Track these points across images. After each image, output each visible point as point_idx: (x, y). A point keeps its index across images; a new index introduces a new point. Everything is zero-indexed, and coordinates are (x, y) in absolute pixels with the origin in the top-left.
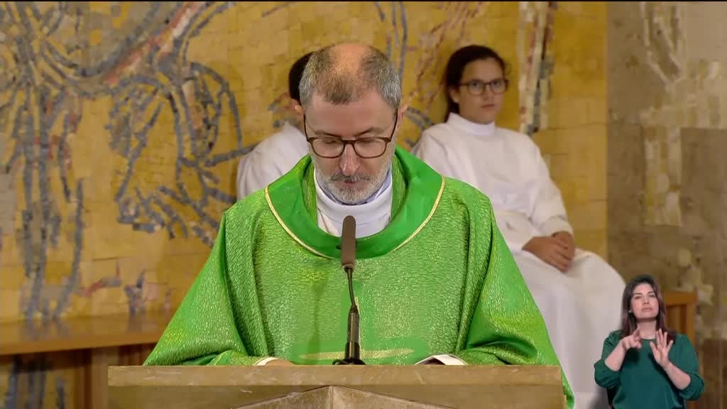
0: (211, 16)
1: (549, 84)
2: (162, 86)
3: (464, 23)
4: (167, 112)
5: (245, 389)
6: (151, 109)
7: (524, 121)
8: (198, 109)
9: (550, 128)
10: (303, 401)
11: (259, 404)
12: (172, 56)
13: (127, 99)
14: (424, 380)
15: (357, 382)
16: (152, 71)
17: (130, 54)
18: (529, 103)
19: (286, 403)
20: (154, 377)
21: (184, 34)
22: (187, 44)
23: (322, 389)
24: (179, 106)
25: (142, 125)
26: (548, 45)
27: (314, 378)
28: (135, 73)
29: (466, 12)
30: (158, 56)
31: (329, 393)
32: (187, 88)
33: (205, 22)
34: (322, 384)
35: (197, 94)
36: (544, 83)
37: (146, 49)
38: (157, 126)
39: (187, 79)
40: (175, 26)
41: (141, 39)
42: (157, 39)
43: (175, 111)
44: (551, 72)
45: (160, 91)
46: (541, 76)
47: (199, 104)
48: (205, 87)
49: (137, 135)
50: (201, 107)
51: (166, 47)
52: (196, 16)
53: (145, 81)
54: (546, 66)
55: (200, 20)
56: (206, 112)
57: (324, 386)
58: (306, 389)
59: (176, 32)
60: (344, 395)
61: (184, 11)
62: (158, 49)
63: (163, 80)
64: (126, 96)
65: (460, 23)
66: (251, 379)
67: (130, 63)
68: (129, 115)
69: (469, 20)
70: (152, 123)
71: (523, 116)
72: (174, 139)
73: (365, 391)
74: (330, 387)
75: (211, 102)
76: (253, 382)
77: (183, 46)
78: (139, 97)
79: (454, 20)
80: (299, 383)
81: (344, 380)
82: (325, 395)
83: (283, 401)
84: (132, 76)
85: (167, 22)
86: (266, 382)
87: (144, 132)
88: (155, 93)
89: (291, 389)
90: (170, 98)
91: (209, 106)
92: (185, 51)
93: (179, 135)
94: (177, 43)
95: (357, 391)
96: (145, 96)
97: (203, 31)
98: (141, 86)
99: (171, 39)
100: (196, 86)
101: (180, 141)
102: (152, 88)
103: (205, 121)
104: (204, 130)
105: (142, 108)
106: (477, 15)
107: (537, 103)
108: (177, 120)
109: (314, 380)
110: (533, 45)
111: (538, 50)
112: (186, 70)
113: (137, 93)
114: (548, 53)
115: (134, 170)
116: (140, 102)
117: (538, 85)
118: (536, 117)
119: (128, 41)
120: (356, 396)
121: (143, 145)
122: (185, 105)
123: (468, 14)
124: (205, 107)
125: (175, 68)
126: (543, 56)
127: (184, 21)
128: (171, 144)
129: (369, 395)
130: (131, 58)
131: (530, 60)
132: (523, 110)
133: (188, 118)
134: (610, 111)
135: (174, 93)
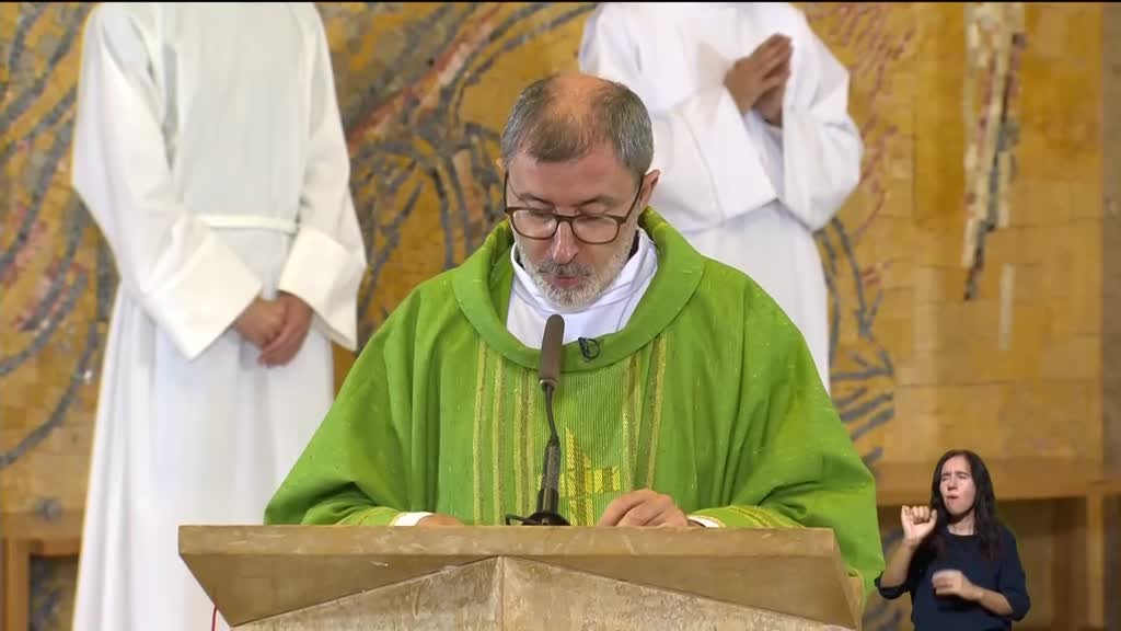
0: (497, 55)
1: (1013, 160)
2: (423, 158)
3: (881, 69)
4: (429, 195)
5: (378, 561)
6: (407, 190)
7: (973, 214)
8: (476, 193)
9: (1012, 226)
10: (462, 579)
11: (401, 584)
12: (438, 113)
13: (370, 176)
14: (636, 548)
15: (538, 550)
16: (407, 135)
17: (375, 109)
18: (981, 188)
19: (439, 581)
20: (244, 542)
21: (456, 81)
22: (461, 94)
23: (487, 561)
24: (447, 186)
25: (393, 214)
26: (1011, 101)
27: (475, 544)
28: (383, 138)
29: (885, 51)
30: (417, 111)
31: (497, 567)
32: (460, 161)
33: (488, 64)
34: (487, 553)
35: (475, 171)
36: (1004, 158)
37: (399, 104)
38: (415, 216)
39: (461, 148)
40: (442, 69)
41: (393, 88)
42: (416, 88)
43: (442, 194)
44: (1015, 142)
45: (419, 164)
46: (1000, 147)
47: (477, 185)
48: (487, 159)
49: (384, 230)
50: (482, 189)
51: (429, 100)
52: (474, 55)
53: (397, 151)
54: (1007, 133)
55: (480, 60)
56: (488, 196)
57: (490, 557)
58: (465, 560)
59: (445, 78)
60: (522, 570)
61: (457, 47)
62: (416, 102)
63: (423, 147)
64: (368, 171)
65: (875, 68)
66: (384, 545)
67: (374, 123)
68: (373, 199)
69: (890, 64)
70: (406, 212)
71: (971, 208)
72: (440, 237)
73: (552, 565)
74: (499, 558)
75: (496, 181)
76: (387, 550)
77: (456, 97)
78: (388, 173)
79: (866, 64)
80: (454, 551)
81: (519, 548)
82: (491, 569)
83: (435, 579)
84: (377, 142)
85: (431, 62)
86: (406, 550)
87: (395, 225)
88: (411, 167)
89: (444, 560)
90: (435, 175)
91: (493, 188)
92: (458, 105)
93: (447, 230)
94: (446, 94)
95: (540, 565)
96: (396, 173)
97: (485, 76)
98: (392, 158)
99: (436, 88)
100: (474, 158)
101: (448, 240)
102: (408, 161)
103: (487, 209)
104: (485, 223)
105: (393, 190)
106: (902, 56)
107: (993, 187)
108: (445, 208)
109: (476, 548)
110: (987, 101)
111: (995, 109)
112: (459, 134)
113: (385, 168)
114: (1011, 113)
115: (380, 282)
116: (389, 182)
117: (996, 161)
118: (992, 208)
119: (373, 90)
120: (538, 571)
121: (393, 243)
122: (456, 185)
123: (889, 53)
124: (487, 188)
125: (442, 132)
126: (1003, 118)
127: (456, 63)
128: (437, 244)
129: (557, 570)
130: (375, 115)
131: (983, 123)
132: (971, 198)
133: (462, 206)
134: (1107, 201)
135: (440, 168)
